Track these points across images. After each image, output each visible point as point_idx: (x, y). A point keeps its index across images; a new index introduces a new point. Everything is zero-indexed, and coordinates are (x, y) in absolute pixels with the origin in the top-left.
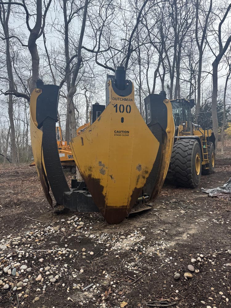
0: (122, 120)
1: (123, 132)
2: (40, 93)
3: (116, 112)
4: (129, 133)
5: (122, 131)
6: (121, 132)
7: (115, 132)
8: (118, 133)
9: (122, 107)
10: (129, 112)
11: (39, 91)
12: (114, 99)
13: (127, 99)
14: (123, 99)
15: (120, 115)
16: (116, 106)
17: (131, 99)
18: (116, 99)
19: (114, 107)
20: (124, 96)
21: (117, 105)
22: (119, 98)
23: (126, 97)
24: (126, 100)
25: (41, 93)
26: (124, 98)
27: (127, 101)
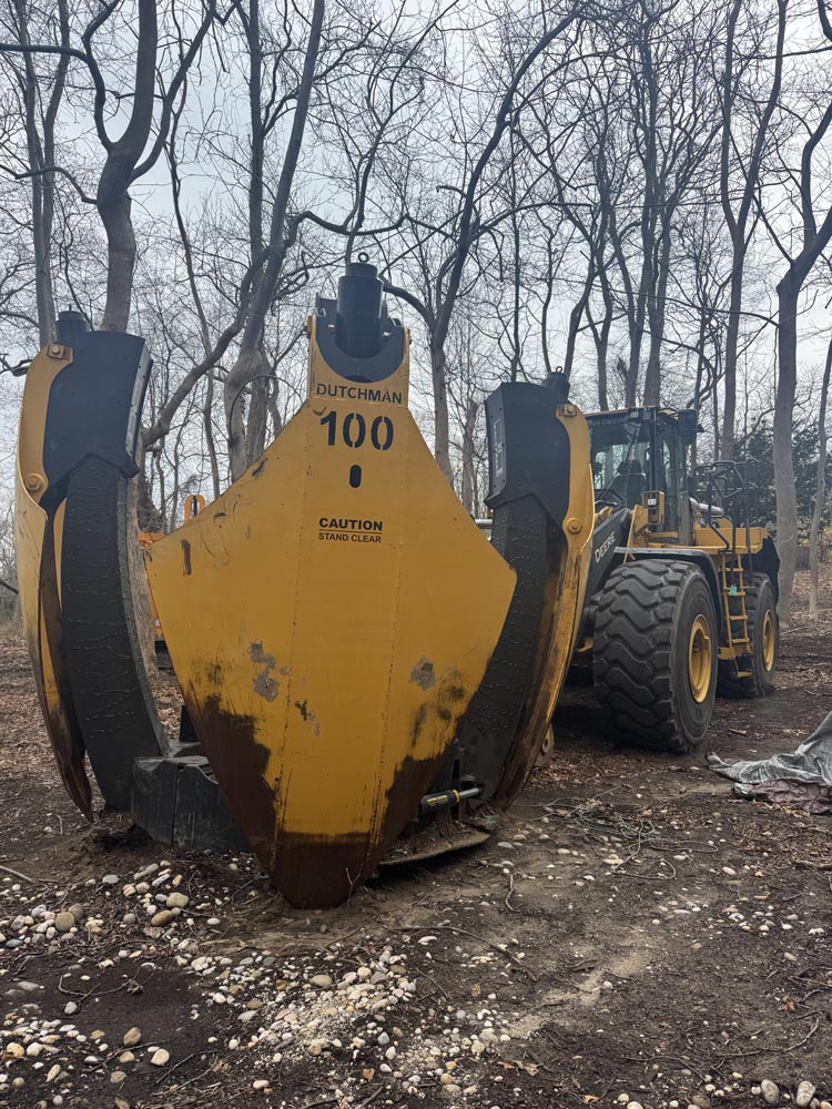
0: (355, 477)
1: (357, 524)
2: (65, 363)
3: (332, 441)
4: (380, 529)
5: (353, 522)
6: (350, 524)
7: (324, 523)
8: (333, 528)
9: (355, 424)
10: (387, 446)
11: (60, 356)
12: (322, 389)
13: (379, 392)
14: (360, 394)
15: (345, 457)
16: (332, 418)
17: (394, 394)
18: (333, 392)
19: (323, 421)
20: (368, 381)
21: (333, 415)
22: (343, 388)
23: (374, 386)
24: (374, 396)
25: (71, 361)
26: (364, 386)
27: (376, 403)
